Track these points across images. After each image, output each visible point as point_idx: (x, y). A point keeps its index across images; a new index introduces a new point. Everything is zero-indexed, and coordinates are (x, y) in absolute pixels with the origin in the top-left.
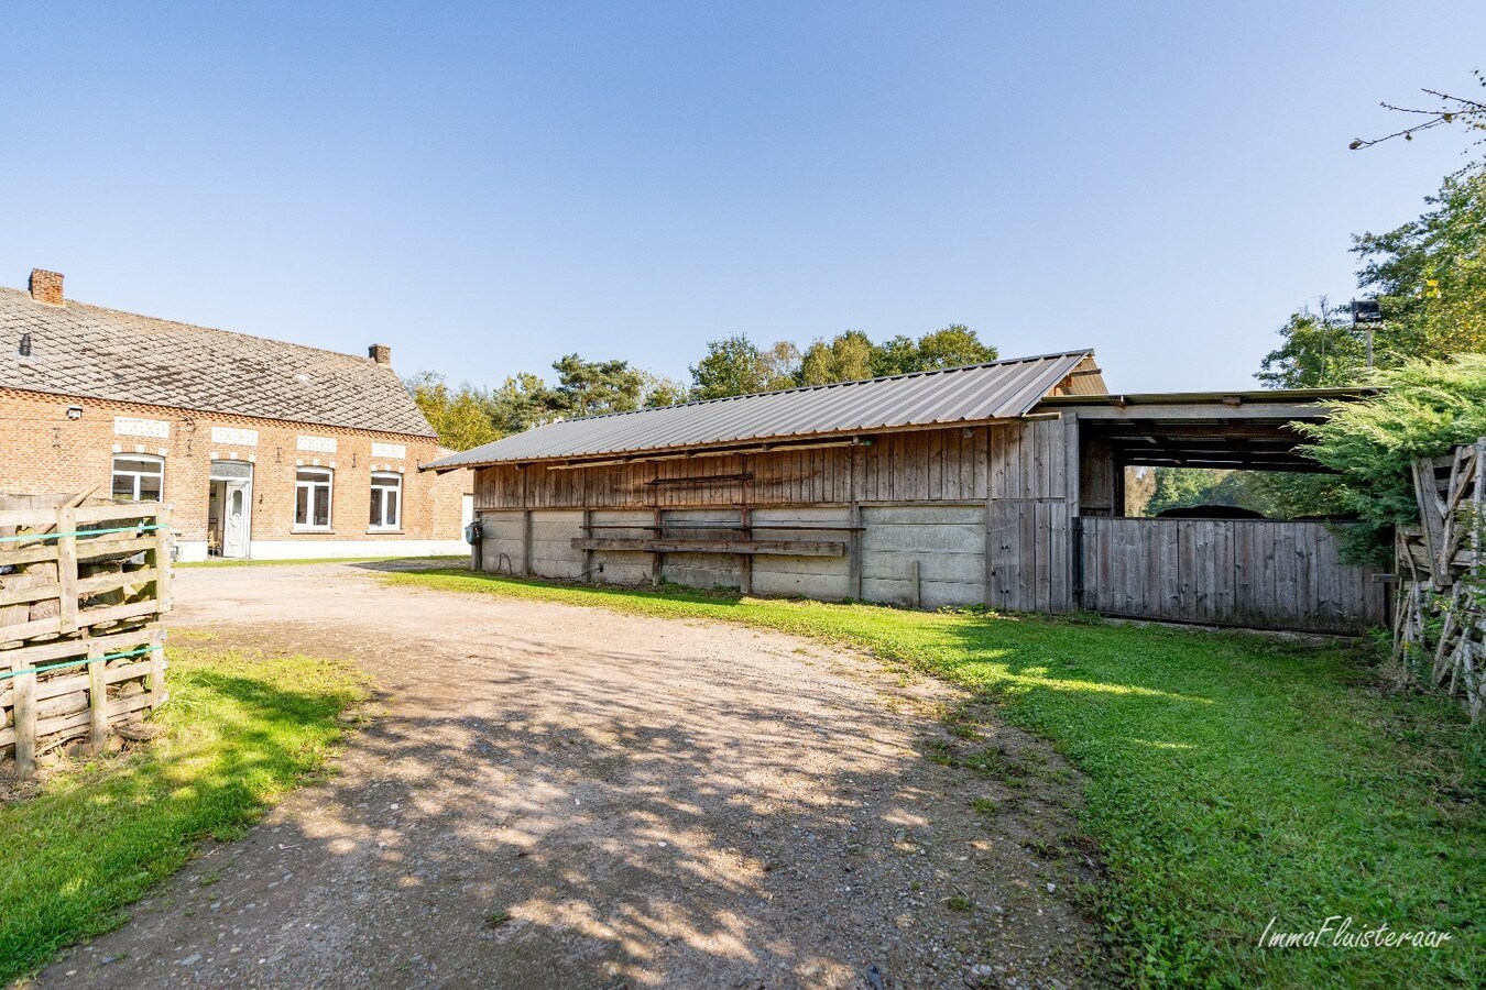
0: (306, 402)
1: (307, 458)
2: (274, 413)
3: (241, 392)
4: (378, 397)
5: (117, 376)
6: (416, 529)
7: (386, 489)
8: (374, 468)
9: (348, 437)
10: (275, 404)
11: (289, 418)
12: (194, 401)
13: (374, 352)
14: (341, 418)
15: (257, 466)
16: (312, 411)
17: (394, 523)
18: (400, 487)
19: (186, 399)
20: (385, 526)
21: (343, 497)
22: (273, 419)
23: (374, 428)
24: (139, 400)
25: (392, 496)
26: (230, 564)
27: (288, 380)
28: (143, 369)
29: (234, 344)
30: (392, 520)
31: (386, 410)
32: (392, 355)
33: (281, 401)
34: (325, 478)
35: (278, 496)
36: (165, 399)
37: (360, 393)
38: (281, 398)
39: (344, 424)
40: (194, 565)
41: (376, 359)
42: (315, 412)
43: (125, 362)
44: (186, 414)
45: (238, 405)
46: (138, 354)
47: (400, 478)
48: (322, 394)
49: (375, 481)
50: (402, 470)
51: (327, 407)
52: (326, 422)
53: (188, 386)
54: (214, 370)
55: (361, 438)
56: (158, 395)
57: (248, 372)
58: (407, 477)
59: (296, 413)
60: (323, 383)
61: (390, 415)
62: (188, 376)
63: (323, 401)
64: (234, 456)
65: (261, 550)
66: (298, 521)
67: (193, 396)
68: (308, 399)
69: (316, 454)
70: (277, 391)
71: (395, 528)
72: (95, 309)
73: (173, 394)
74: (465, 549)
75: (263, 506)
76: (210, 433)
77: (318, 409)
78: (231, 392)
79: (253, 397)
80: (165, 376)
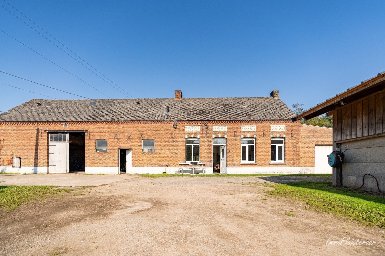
0: (245, 114)
1: (245, 134)
2: (233, 118)
3: (223, 114)
4: (274, 109)
5: (188, 114)
6: (292, 162)
7: (277, 145)
8: (272, 136)
9: (261, 124)
10: (234, 116)
11: (238, 119)
12: (208, 118)
13: (272, 94)
14: (258, 117)
15: (228, 139)
16: (247, 116)
17: (282, 160)
18: (283, 144)
19: (205, 117)
20: (277, 161)
21: (260, 149)
22: (232, 120)
23: (271, 119)
24: (192, 120)
25: (280, 148)
26: (222, 176)
27: (240, 108)
28: (196, 111)
29: (225, 100)
30: (280, 158)
31: (277, 112)
32: (279, 93)
33: (236, 114)
34: (252, 142)
35: (235, 150)
36: (199, 118)
37: (266, 108)
38: (236, 113)
39: (259, 119)
40: (209, 176)
41: (273, 97)
42: (248, 116)
43: (192, 110)
44: (204, 122)
45: (221, 117)
46: (196, 108)
47: (284, 140)
48: (251, 110)
49: (272, 142)
50: (284, 136)
51: (253, 114)
52: (252, 119)
53: (207, 114)
54: (216, 108)
55: (266, 124)
56: (198, 118)
57: (227, 107)
58: (287, 139)
59: (241, 117)
60: (252, 107)
61: (278, 114)
62: (208, 111)
63: (251, 112)
64: (220, 136)
65: (230, 171)
66: (243, 160)
67: (207, 117)
68: (246, 113)
69: (249, 132)
70: (235, 112)
71: (282, 162)
72: (189, 99)
73: (201, 117)
74: (328, 170)
75: (231, 154)
76: (212, 128)
77: (249, 115)
78: (220, 114)
79: (227, 114)
80: (202, 112)
